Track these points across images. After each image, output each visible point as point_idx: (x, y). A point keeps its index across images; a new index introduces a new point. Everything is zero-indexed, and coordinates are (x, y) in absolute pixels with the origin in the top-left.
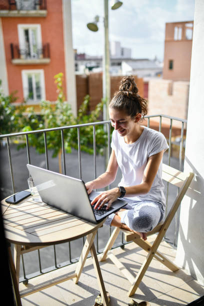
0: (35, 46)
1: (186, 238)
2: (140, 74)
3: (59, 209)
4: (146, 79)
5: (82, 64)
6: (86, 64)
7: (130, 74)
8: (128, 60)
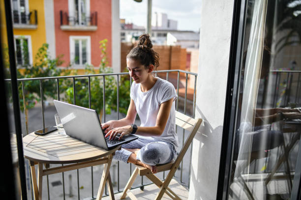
0: (83, 14)
1: (196, 178)
2: (183, 45)
3: (80, 140)
4: (188, 50)
5: (129, 34)
6: (133, 34)
7: (174, 45)
8: (174, 31)
